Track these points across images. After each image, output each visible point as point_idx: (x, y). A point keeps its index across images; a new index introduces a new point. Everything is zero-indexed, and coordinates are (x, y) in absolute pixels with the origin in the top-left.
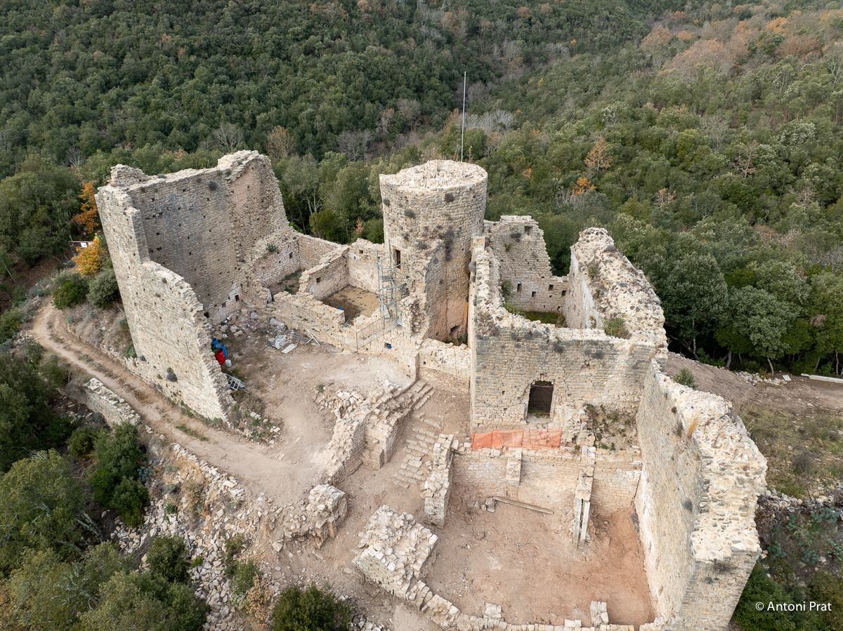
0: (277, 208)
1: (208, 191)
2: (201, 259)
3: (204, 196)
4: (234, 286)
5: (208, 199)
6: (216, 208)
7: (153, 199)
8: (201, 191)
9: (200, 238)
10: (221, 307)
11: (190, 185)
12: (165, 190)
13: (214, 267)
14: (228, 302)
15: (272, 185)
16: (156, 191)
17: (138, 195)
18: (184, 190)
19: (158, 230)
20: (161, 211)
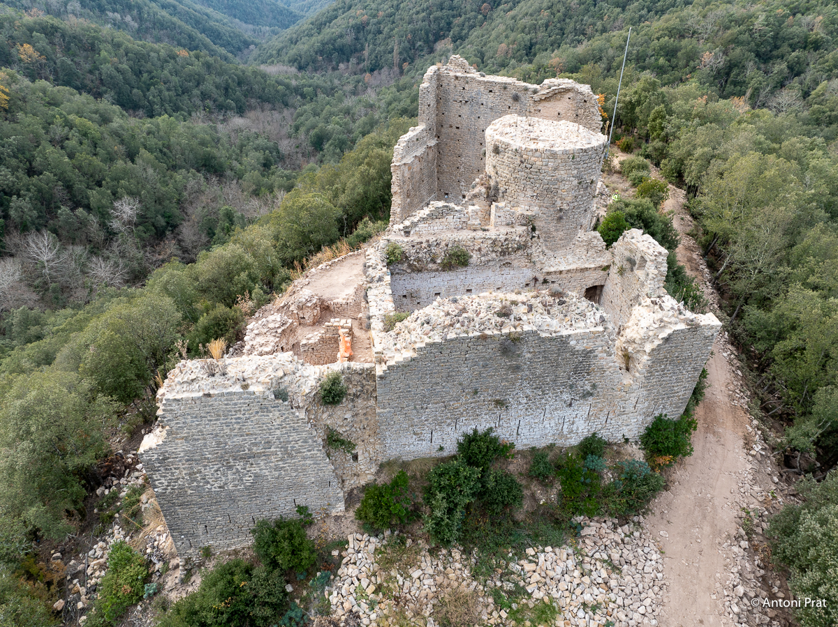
1: (510, 100)
3: (506, 103)
5: (509, 107)
7: (464, 89)
8: (505, 98)
11: (496, 89)
16: (467, 83)
17: (452, 80)
18: (491, 91)
19: (461, 113)
20: (467, 100)
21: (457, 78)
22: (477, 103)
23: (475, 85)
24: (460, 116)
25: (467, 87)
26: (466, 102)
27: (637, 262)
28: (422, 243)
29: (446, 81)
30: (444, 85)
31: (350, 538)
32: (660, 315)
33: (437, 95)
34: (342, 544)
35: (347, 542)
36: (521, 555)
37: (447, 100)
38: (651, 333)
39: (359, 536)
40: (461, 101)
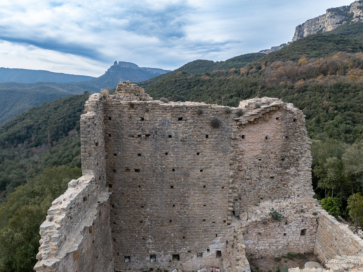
0: (302, 173)
1: (208, 127)
2: (183, 197)
3: (203, 131)
4: (218, 240)
5: (207, 136)
6: (215, 148)
7: (143, 119)
8: (200, 124)
9: (187, 175)
10: (195, 256)
11: (188, 115)
12: (158, 112)
13: (197, 210)
14: (206, 254)
15: (301, 145)
16: (147, 111)
17: (126, 110)
18: (180, 119)
19: (141, 151)
20: (148, 133)
21: (132, 105)
22: (163, 136)
24: (139, 155)
25: (147, 116)
26: (147, 135)
29: (116, 112)
30: (113, 117)
33: (105, 131)
37: (119, 136)
40: (139, 136)
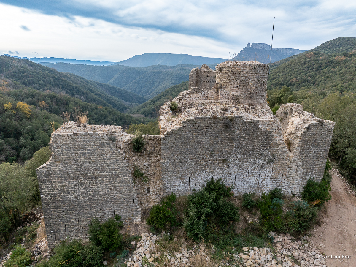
7: (207, 76)
16: (209, 74)
17: (203, 73)
19: (206, 86)
20: (209, 80)
21: (204, 72)
22: (213, 82)
23: (212, 74)
24: (206, 88)
25: (209, 75)
26: (209, 81)
27: (289, 112)
28: (187, 104)
29: (200, 74)
30: (199, 76)
31: (143, 235)
32: (303, 117)
33: (196, 80)
34: (137, 238)
35: (141, 237)
36: (240, 251)
37: (200, 81)
38: (300, 126)
39: (147, 234)
40: (206, 81)
